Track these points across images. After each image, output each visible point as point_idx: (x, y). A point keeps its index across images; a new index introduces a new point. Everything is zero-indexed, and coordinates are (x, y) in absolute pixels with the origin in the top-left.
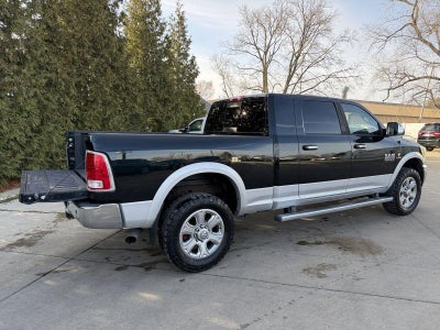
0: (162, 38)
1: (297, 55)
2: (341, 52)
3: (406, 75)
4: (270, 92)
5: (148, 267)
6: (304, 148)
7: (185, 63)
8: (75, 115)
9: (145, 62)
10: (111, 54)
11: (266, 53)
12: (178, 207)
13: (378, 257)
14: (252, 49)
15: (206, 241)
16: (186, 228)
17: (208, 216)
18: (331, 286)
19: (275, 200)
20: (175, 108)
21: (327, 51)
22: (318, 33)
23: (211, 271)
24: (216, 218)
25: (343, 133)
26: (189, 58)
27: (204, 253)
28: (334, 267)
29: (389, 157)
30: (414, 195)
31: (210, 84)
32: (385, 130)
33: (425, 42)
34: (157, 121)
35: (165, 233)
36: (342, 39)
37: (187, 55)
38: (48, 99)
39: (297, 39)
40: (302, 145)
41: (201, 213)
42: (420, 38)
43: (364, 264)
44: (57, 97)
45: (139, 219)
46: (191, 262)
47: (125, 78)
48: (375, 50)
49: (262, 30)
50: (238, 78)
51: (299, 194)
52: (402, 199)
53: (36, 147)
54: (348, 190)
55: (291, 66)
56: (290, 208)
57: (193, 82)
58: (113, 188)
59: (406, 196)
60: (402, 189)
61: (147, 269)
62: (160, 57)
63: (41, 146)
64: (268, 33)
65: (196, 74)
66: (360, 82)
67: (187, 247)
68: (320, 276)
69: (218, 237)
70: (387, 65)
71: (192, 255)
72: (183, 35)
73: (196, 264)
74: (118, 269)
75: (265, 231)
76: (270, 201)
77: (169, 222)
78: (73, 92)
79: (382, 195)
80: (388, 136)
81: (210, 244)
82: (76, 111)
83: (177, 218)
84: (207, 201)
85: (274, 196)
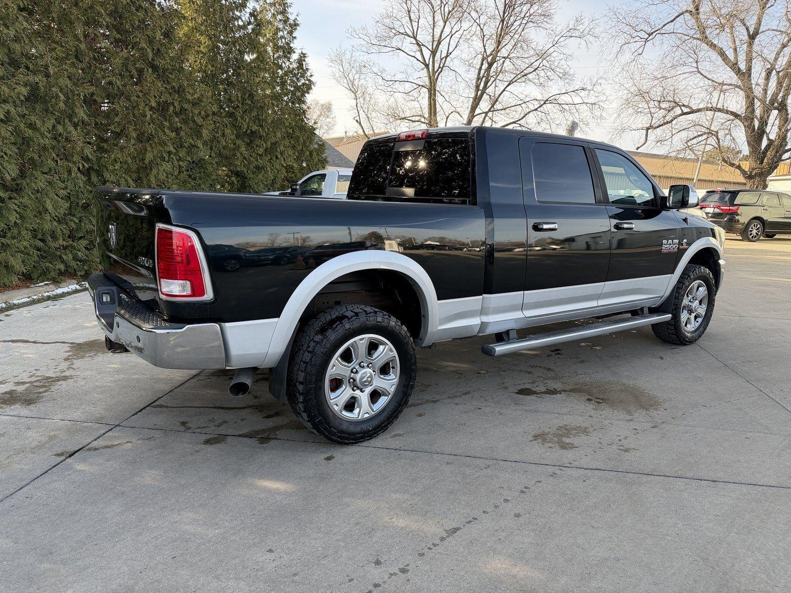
0: (245, 16)
1: (490, 60)
2: (568, 57)
3: (677, 104)
4: (441, 125)
5: (264, 437)
6: (536, 228)
7: (286, 65)
8: (86, 159)
9: (212, 60)
10: (151, 41)
11: (434, 53)
12: (323, 331)
13: (653, 413)
14: (408, 44)
15: (368, 390)
16: (336, 367)
17: (373, 347)
18: (584, 462)
19: (485, 319)
20: (271, 151)
21: (542, 55)
22: (529, 19)
23: (377, 442)
24: (386, 351)
25: (598, 202)
26: (295, 57)
27: (365, 410)
28: (585, 431)
29: (669, 245)
30: (702, 310)
31: (327, 108)
32: (664, 199)
33: (713, 46)
34: (237, 174)
35: (301, 376)
36: (570, 32)
37: (290, 51)
38: (32, 126)
39: (491, 29)
40: (532, 222)
41: (361, 341)
42: (705, 39)
43: (633, 425)
44: (50, 123)
45: (254, 351)
46: (345, 427)
47: (180, 91)
48: (627, 56)
49: (427, 9)
50: (382, 99)
51: (522, 308)
52: (684, 316)
53: (13, 218)
54: (602, 302)
55: (479, 79)
56: (507, 332)
57: (301, 101)
58: (209, 295)
59: (690, 311)
60: (685, 301)
61: (264, 440)
62: (242, 53)
63: (22, 217)
64: (438, 17)
65: (308, 87)
66: (597, 113)
67: (337, 400)
68: (564, 447)
69: (390, 383)
70: (645, 85)
71: (346, 414)
72: (284, 12)
73: (352, 429)
74: (208, 442)
75: (459, 374)
76: (475, 321)
77: (307, 356)
78: (82, 113)
79: (653, 311)
80: (669, 208)
81: (375, 396)
82: (88, 151)
83: (320, 350)
84: (372, 321)
85: (483, 312)
